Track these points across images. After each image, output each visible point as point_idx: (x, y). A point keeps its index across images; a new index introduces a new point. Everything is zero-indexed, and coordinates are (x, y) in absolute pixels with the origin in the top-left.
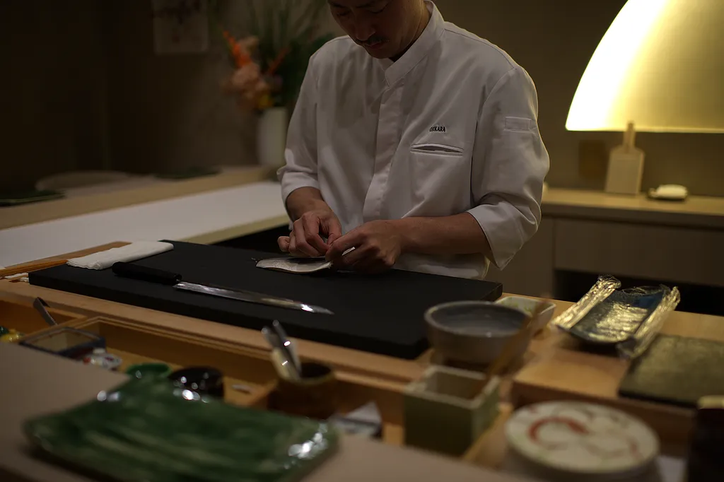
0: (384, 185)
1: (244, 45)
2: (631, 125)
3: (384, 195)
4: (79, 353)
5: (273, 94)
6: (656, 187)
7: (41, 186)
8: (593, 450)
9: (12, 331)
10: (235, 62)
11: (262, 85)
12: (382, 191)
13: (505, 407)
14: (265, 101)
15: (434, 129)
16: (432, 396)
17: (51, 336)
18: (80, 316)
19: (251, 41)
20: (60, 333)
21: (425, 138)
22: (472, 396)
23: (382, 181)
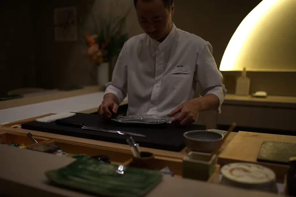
0: (159, 88)
1: (92, 38)
2: (244, 69)
3: (160, 92)
4: (52, 151)
5: (104, 57)
6: (255, 92)
7: (9, 93)
8: (253, 177)
9: (23, 144)
10: (88, 44)
11: (100, 53)
12: (159, 90)
13: (218, 166)
14: (101, 60)
15: (179, 66)
16: (192, 160)
17: (38, 146)
18: (47, 139)
19: (95, 36)
20: (41, 145)
21: (176, 70)
22: (208, 160)
23: (158, 87)
